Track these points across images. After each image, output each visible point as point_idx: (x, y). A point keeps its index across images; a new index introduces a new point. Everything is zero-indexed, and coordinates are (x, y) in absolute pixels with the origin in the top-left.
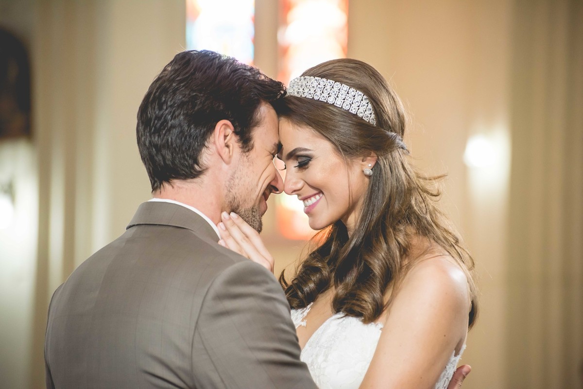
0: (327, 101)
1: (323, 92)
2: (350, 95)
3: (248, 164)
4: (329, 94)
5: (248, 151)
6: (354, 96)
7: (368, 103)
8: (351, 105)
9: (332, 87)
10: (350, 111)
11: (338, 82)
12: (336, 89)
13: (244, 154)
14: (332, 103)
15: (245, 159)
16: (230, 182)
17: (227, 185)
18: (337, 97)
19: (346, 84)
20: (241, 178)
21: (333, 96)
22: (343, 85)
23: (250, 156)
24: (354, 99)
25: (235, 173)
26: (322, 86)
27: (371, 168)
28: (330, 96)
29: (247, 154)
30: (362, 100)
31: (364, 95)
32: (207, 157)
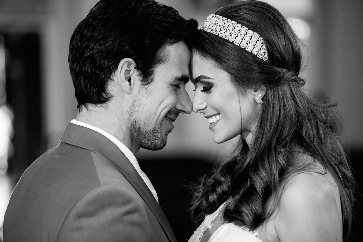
0: (228, 39)
1: (226, 31)
2: (248, 36)
3: (146, 95)
4: (230, 33)
5: (148, 84)
6: (251, 37)
7: (263, 43)
8: (248, 44)
9: (234, 27)
10: (246, 49)
11: (240, 23)
12: (237, 30)
13: (144, 86)
14: (232, 41)
15: (144, 90)
16: (130, 108)
17: (129, 111)
18: (237, 36)
19: (246, 26)
20: (140, 106)
21: (234, 36)
22: (243, 26)
23: (149, 89)
24: (251, 39)
25: (135, 101)
26: (226, 25)
27: (261, 98)
28: (231, 35)
29: (146, 86)
30: (258, 41)
31: (260, 37)
32: (112, 88)
